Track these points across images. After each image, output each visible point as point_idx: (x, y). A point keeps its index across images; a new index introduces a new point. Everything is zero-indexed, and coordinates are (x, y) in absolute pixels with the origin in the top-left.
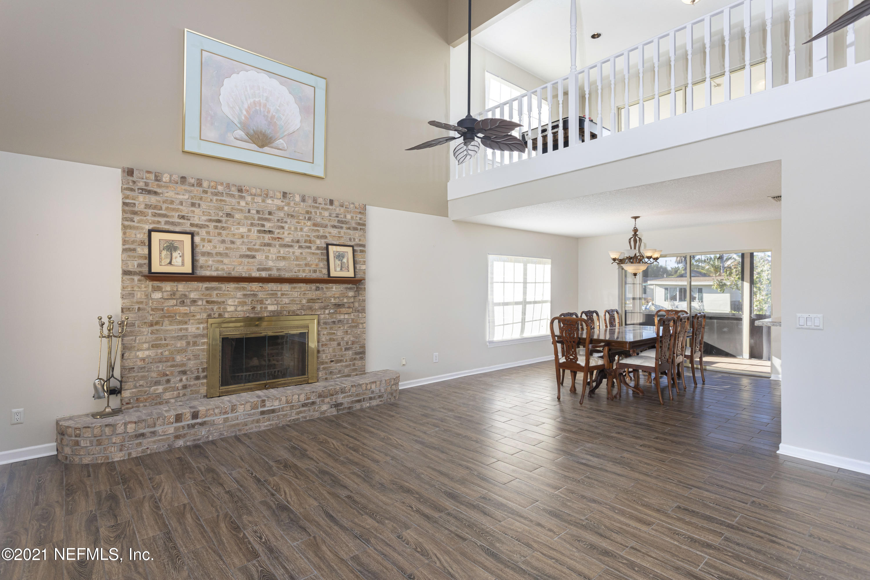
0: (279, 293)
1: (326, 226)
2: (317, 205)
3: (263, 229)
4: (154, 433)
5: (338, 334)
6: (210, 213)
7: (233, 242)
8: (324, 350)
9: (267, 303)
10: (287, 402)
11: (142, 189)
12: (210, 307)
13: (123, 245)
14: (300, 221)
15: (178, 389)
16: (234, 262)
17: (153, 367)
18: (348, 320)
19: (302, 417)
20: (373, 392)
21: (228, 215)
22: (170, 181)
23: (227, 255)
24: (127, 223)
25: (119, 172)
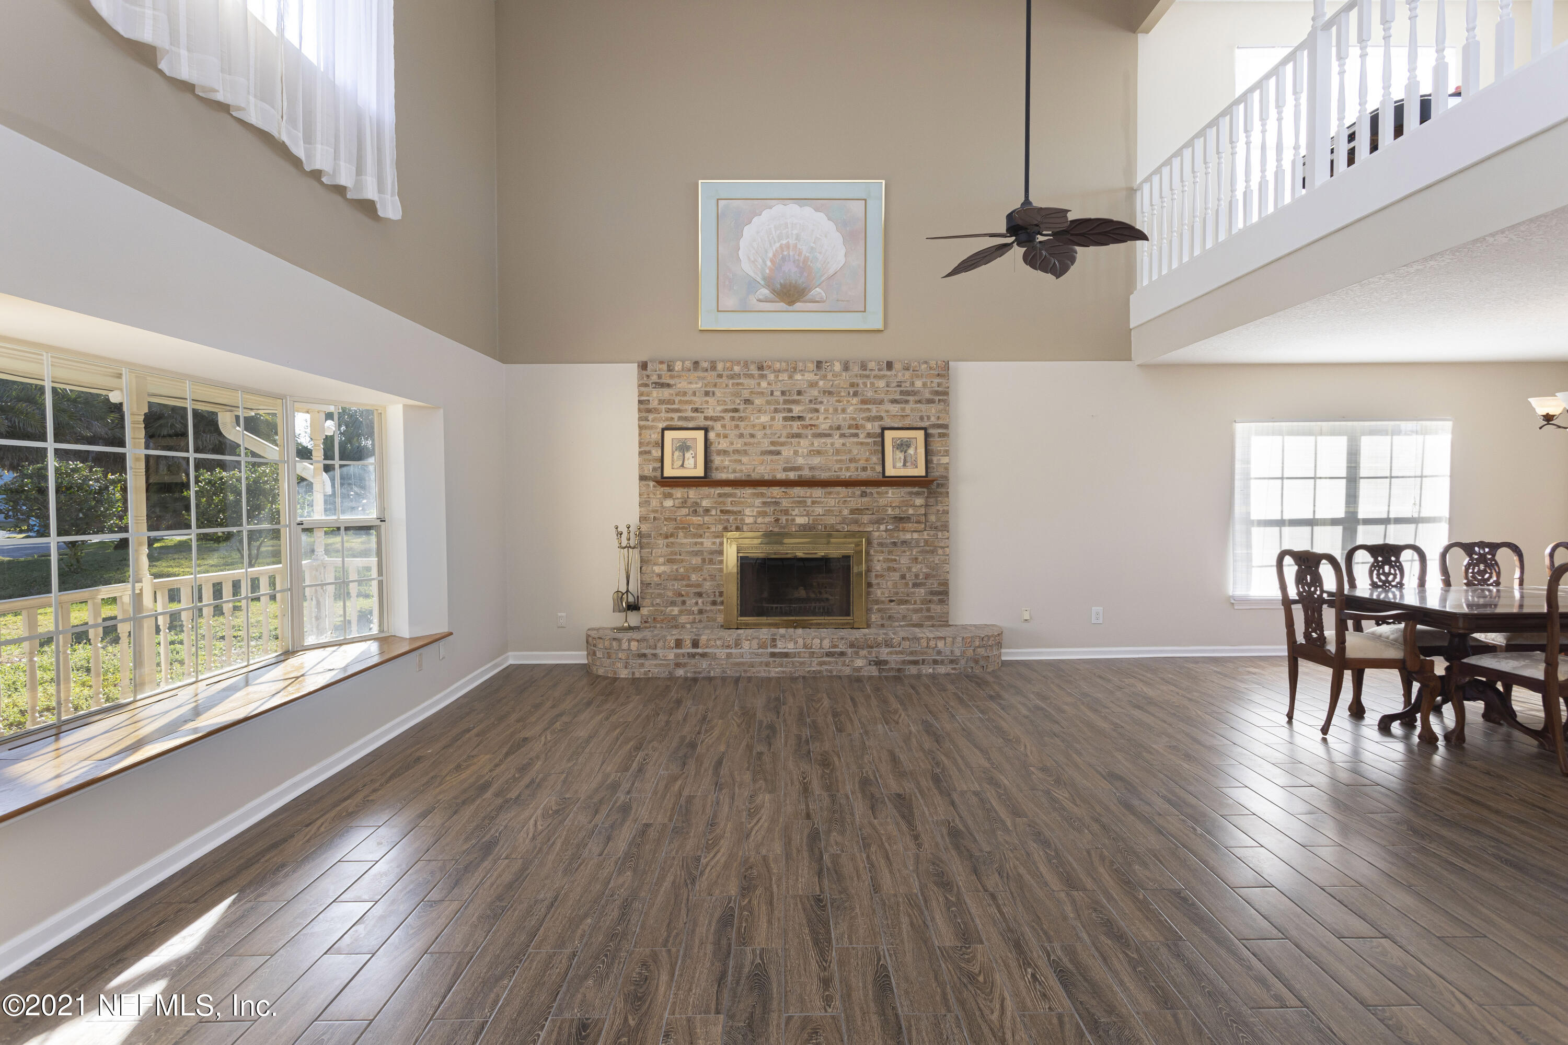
0: (809, 501)
1: (881, 402)
2: (867, 373)
3: (790, 415)
4: (655, 655)
5: (902, 562)
6: (725, 401)
7: (752, 436)
8: (878, 584)
9: (794, 513)
10: (805, 646)
11: (656, 383)
12: (726, 517)
13: (640, 447)
14: (842, 399)
15: (694, 614)
16: (754, 460)
17: (669, 584)
18: (917, 541)
19: (826, 670)
20: (939, 653)
21: (747, 401)
22: (683, 370)
23: (745, 453)
24: (643, 423)
25: (635, 366)
